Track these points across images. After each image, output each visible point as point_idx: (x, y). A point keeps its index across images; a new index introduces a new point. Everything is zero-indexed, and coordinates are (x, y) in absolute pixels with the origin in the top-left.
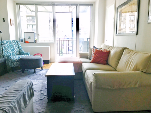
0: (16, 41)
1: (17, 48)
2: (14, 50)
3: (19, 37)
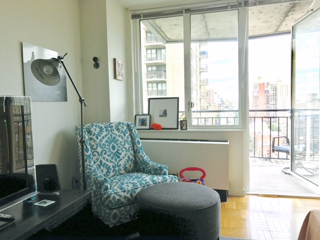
0: (128, 126)
1: (129, 148)
2: (121, 154)
3: (136, 112)
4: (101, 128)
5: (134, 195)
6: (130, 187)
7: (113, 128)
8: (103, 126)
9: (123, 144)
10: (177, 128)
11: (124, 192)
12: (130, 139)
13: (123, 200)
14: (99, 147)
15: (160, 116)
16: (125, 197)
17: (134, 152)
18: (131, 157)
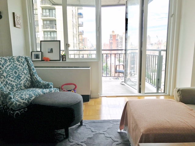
0: (26, 58)
1: (27, 73)
2: (21, 77)
3: (32, 50)
4: (5, 60)
5: (30, 101)
6: (27, 96)
7: (15, 60)
8: (7, 59)
9: (22, 70)
10: (60, 60)
11: (23, 99)
12: (27, 67)
13: (22, 105)
14: (4, 73)
15: (48, 52)
16: (24, 103)
17: (31, 75)
18: (29, 78)
